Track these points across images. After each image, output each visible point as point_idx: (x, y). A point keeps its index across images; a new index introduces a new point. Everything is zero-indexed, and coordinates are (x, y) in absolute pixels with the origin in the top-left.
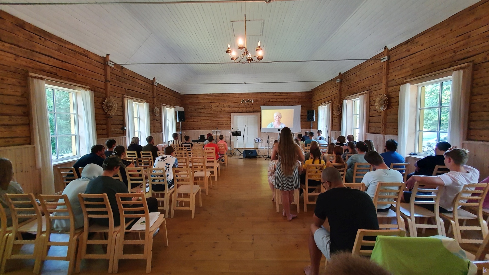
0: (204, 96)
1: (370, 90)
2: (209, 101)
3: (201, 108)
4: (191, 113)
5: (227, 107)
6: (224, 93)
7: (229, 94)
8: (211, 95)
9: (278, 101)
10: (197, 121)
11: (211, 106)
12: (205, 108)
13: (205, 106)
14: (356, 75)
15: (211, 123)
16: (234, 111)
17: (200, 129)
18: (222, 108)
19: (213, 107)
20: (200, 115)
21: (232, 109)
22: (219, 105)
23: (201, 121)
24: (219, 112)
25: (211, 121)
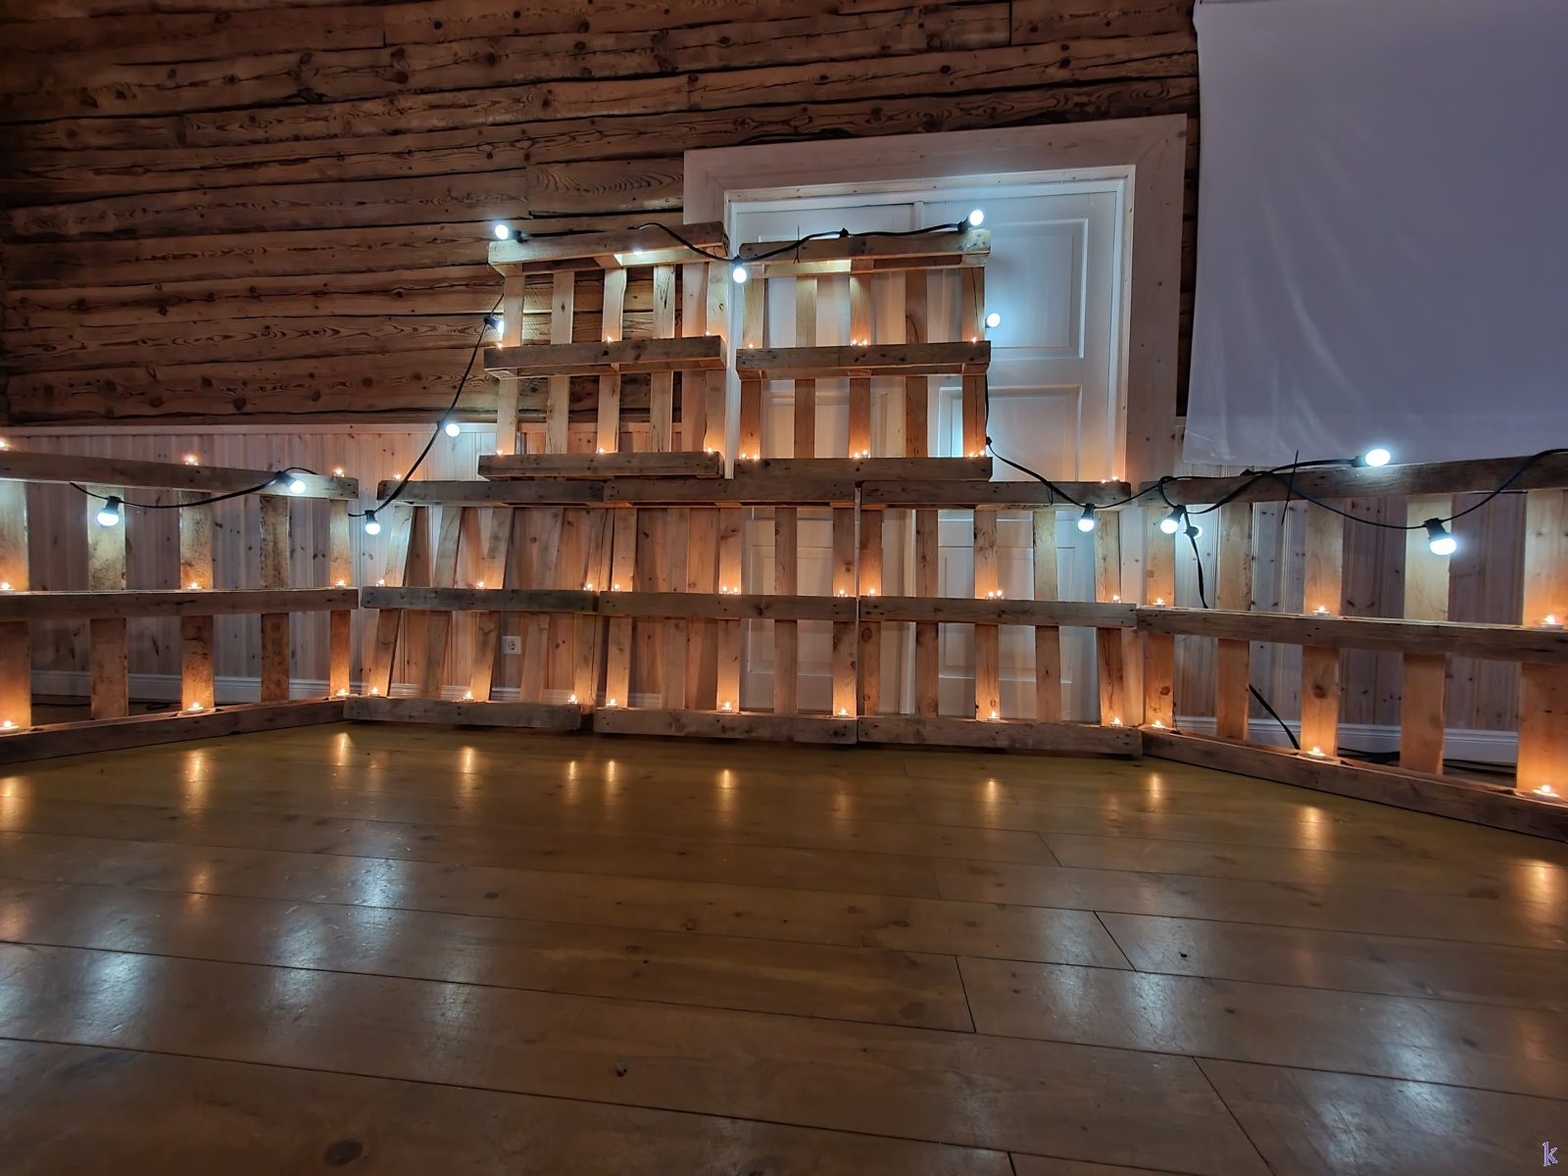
12: (308, 96)
13: (305, 57)
15: (388, 327)
16: (730, 127)
17: (249, 408)
18: (554, 86)
19: (418, 62)
20: (244, 205)
21: (704, 88)
22: (517, 34)
23: (252, 289)
24: (512, 144)
25: (400, 295)
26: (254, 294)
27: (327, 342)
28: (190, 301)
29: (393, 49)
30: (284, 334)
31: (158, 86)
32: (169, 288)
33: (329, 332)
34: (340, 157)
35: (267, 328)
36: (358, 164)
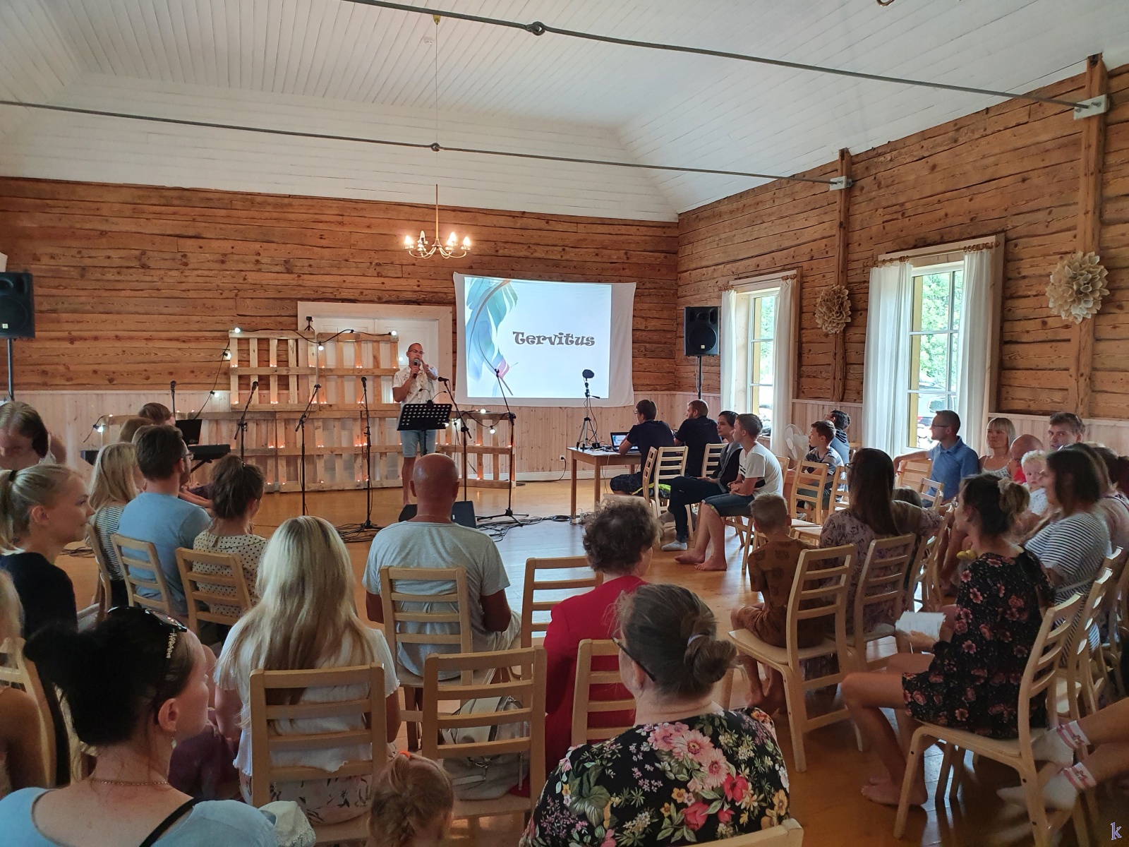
0: (140, 197)
1: (1003, 231)
2: (169, 226)
3: (117, 262)
4: (54, 291)
5: (278, 269)
6: (259, 194)
7: (286, 201)
8: (180, 198)
9: (536, 255)
10: (96, 338)
11: (185, 256)
12: (144, 266)
13: (144, 253)
14: (934, 167)
15: (179, 353)
16: (313, 293)
17: (115, 382)
18: (247, 273)
19: (193, 260)
20: (113, 304)
21: (303, 280)
22: (232, 253)
23: (117, 337)
24: (231, 291)
25: (184, 341)
26: (117, 338)
27: (152, 357)
28: (86, 339)
29: (182, 254)
30: (132, 354)
31: (72, 256)
32: (73, 333)
33: (153, 354)
34: (158, 290)
35: (124, 351)
36: (165, 293)
